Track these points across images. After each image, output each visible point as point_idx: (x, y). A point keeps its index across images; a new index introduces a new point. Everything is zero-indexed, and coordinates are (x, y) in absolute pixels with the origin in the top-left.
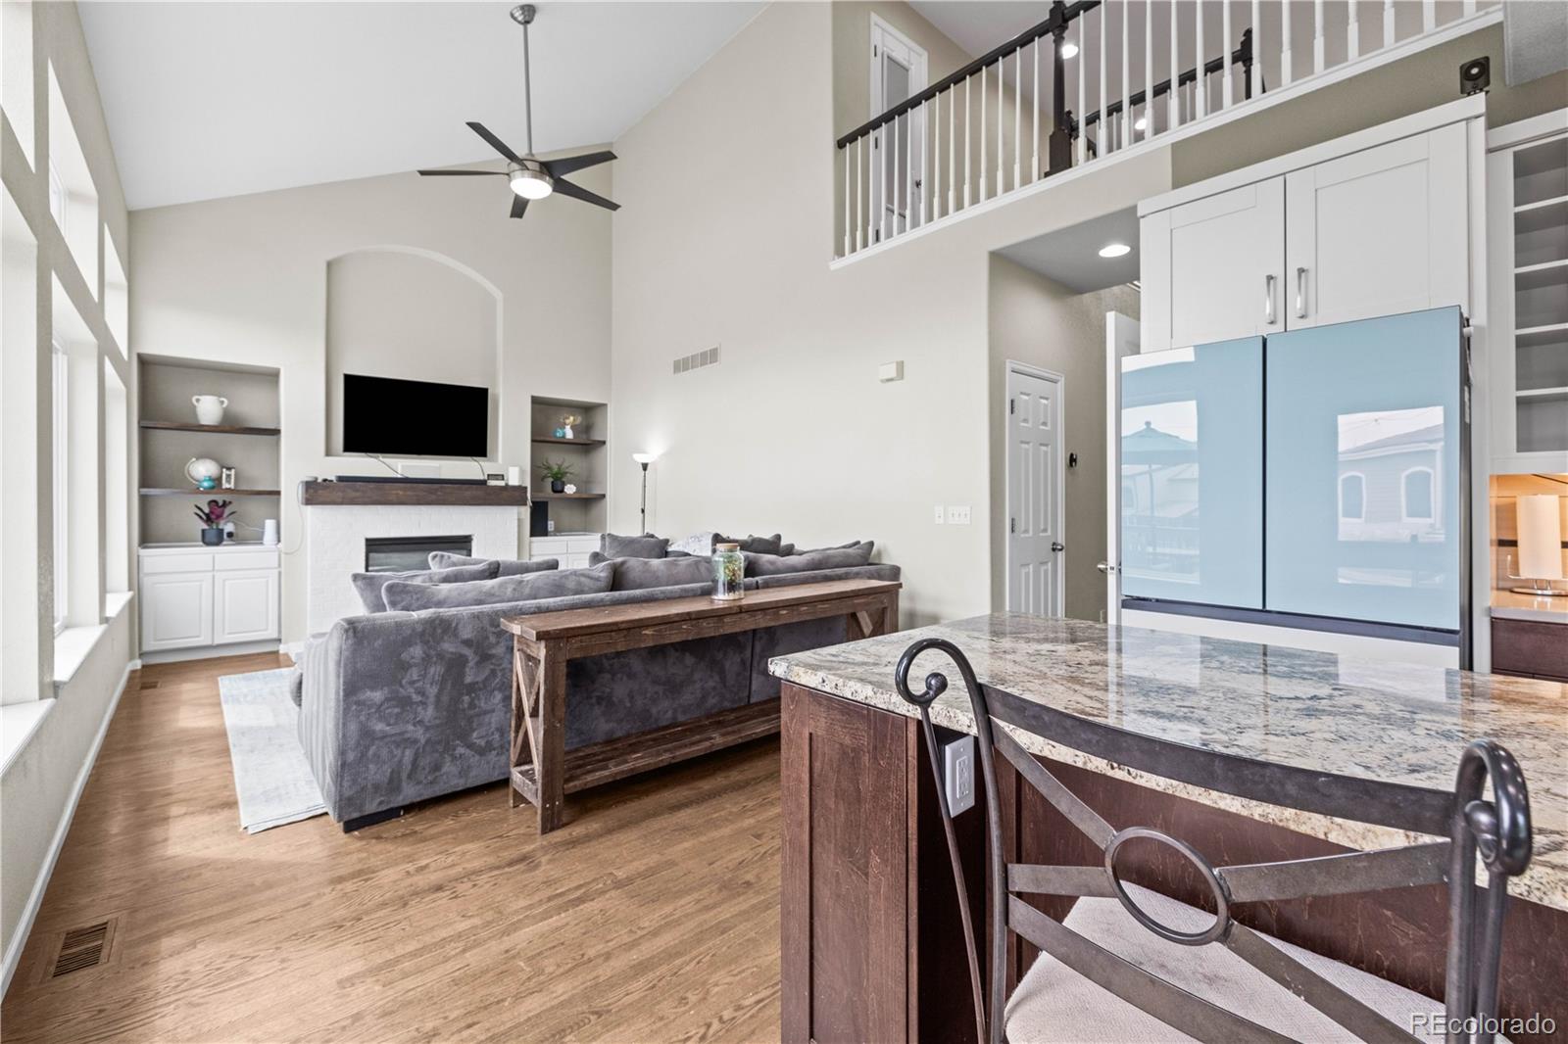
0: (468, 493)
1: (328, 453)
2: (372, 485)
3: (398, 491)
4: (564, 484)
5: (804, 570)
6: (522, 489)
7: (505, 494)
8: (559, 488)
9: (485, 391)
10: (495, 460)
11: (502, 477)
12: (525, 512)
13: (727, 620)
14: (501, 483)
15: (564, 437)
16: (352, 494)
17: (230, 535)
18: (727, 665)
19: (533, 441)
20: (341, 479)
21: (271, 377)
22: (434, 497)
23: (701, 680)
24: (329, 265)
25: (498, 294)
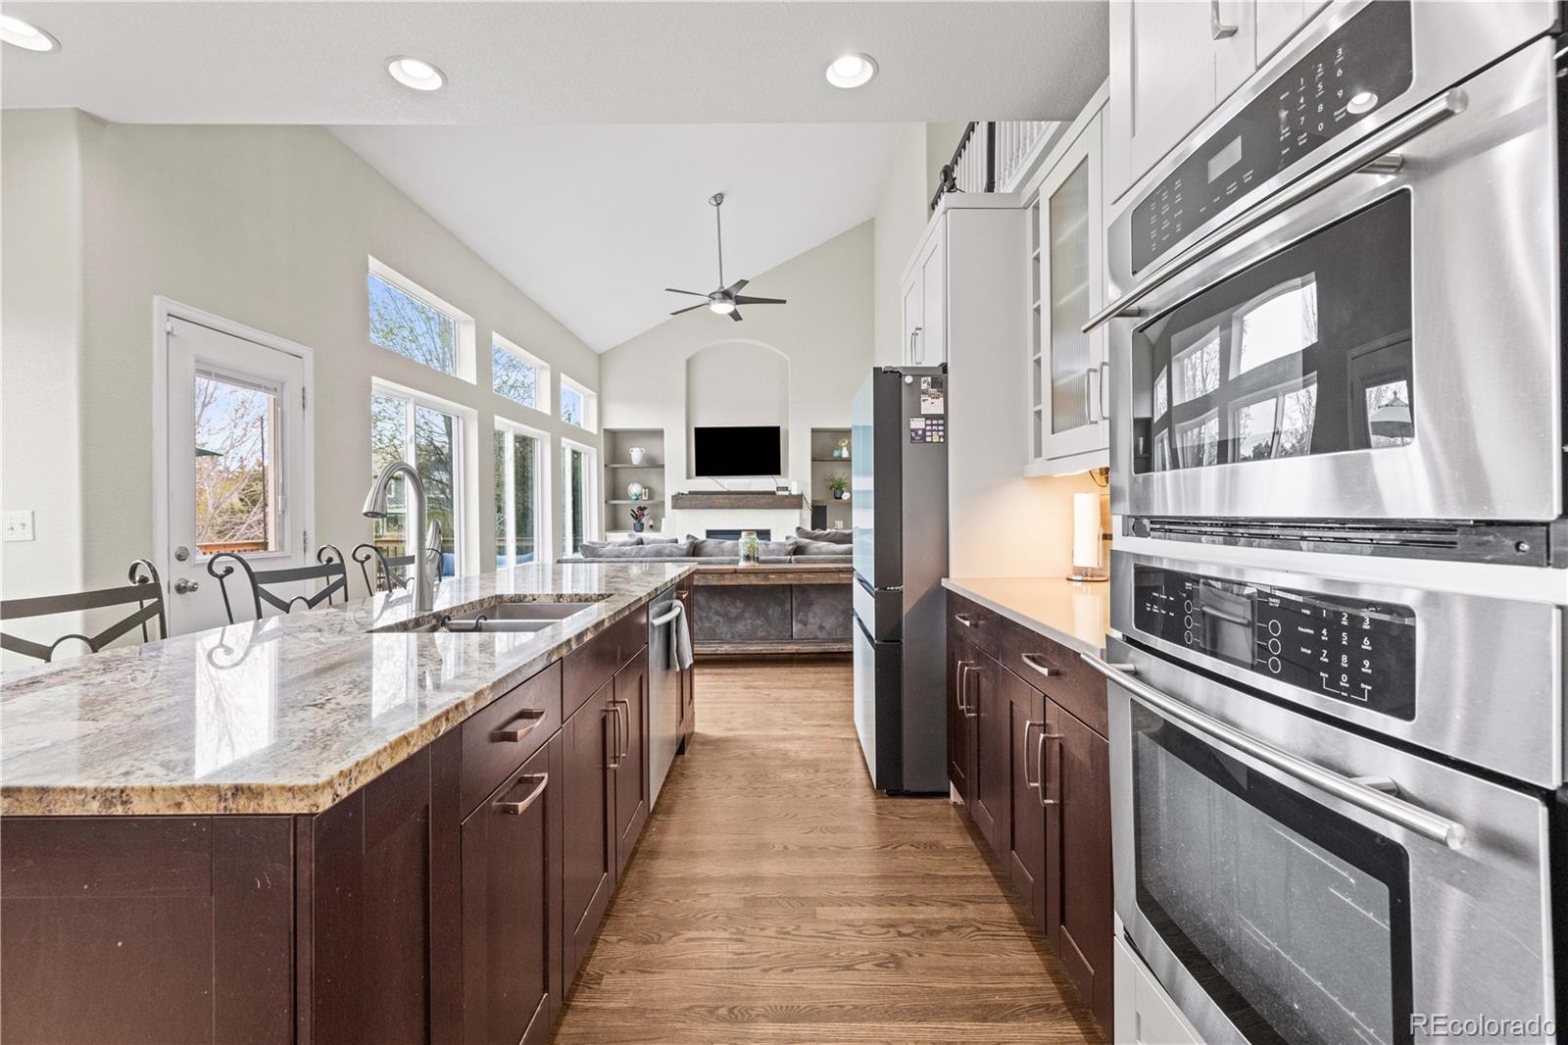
0: (762, 501)
1: (689, 477)
2: (705, 496)
3: (719, 499)
4: (842, 492)
5: (842, 554)
6: (800, 497)
7: (786, 501)
8: (838, 495)
9: (777, 429)
10: (787, 476)
11: (786, 489)
12: (807, 514)
13: (727, 576)
14: (787, 493)
15: (840, 457)
16: (695, 502)
17: (651, 527)
18: (770, 612)
19: (813, 460)
20: (691, 493)
21: (658, 434)
22: (741, 504)
23: (750, 618)
24: (689, 362)
25: (789, 359)
